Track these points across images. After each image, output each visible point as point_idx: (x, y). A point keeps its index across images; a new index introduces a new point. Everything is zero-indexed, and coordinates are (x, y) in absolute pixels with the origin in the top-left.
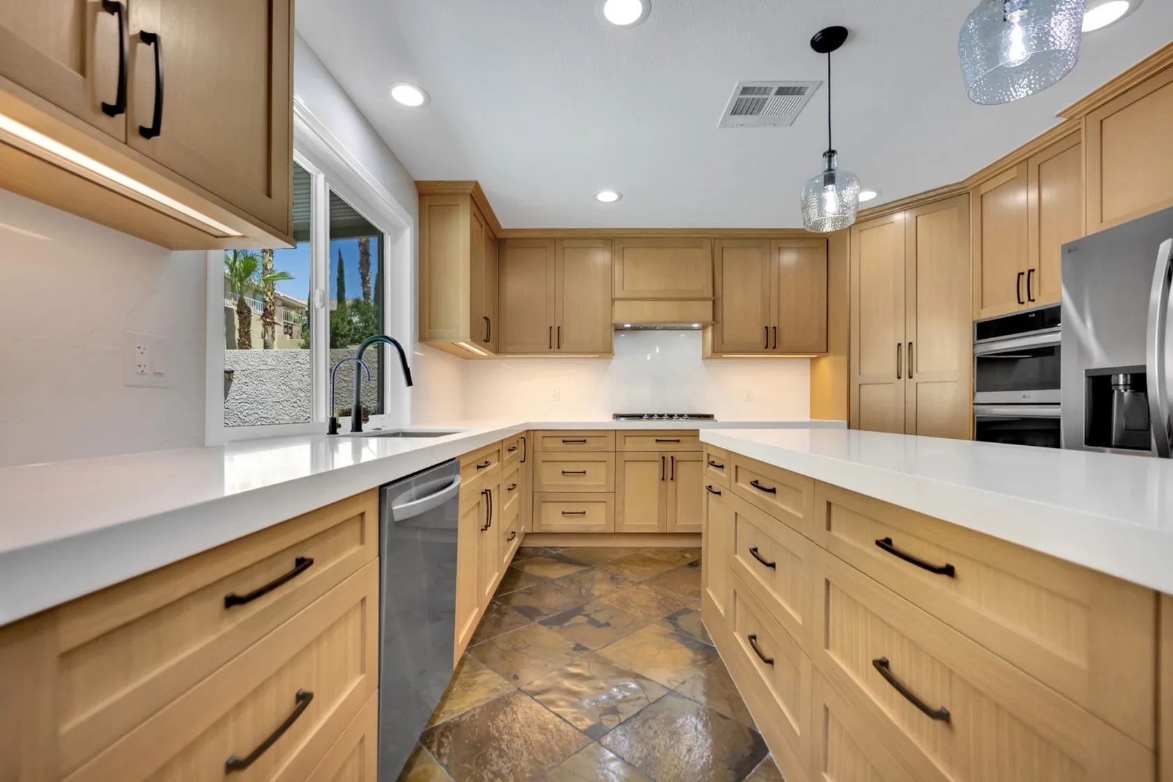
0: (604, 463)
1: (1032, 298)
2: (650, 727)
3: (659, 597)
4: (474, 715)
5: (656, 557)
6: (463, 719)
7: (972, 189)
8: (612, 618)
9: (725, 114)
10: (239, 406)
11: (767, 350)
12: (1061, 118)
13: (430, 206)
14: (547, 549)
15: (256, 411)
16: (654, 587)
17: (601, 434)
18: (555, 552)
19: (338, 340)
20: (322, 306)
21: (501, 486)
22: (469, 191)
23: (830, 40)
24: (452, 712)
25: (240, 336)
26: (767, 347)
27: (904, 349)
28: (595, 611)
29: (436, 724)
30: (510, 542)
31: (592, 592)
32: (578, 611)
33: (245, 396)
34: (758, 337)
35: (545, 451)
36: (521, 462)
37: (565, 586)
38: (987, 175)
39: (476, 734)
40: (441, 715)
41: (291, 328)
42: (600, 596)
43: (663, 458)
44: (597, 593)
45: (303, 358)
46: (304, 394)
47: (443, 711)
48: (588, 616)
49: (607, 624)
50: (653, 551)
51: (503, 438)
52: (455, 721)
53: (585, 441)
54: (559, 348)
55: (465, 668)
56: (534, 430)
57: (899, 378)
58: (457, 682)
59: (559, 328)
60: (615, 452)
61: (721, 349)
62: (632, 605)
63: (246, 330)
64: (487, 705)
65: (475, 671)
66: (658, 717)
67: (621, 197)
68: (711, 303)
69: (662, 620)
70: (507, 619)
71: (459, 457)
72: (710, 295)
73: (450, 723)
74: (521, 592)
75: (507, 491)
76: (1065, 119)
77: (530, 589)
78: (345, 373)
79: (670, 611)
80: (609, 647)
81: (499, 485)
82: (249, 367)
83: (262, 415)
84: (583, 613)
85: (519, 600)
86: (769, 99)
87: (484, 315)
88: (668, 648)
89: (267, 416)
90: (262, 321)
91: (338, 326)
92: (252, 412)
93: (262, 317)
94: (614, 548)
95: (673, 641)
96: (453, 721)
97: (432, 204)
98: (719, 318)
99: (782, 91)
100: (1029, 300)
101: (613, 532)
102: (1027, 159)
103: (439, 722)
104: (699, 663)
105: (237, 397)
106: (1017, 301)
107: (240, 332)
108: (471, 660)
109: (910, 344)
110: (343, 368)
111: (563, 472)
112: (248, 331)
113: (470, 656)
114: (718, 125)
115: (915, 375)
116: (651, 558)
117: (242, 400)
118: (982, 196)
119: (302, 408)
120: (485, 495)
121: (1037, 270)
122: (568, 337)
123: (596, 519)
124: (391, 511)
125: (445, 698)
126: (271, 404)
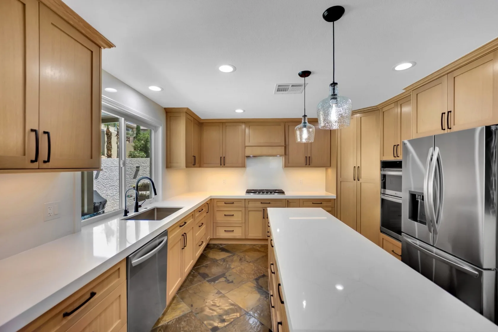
0: (241, 212)
1: (398, 156)
2: (234, 328)
3: (256, 269)
4: (173, 322)
5: (260, 250)
6: (169, 324)
7: (381, 108)
8: (234, 279)
9: (275, 91)
10: (103, 181)
11: (306, 166)
12: (404, 90)
13: (170, 116)
14: (219, 245)
15: (110, 183)
16: (255, 264)
17: (239, 200)
18: (221, 247)
19: (148, 144)
20: (124, 166)
21: (194, 228)
22: (185, 111)
23: (305, 74)
24: (166, 320)
25: (107, 144)
26: (306, 165)
27: (356, 168)
28: (229, 275)
29: (159, 326)
30: (200, 246)
31: (231, 266)
32: (223, 275)
33: (105, 177)
34: (303, 161)
35: (218, 207)
36: (207, 213)
37: (221, 263)
38: (385, 104)
39: (172, 330)
40: (161, 322)
41: (129, 138)
42: (233, 268)
43: (264, 210)
44: (232, 267)
45: (128, 162)
46: (129, 176)
47: (163, 320)
48: (226, 278)
49: (232, 282)
50: (260, 246)
51: (195, 209)
52: (166, 325)
53: (233, 203)
54: (224, 165)
55: (174, 302)
56: (213, 199)
57: (355, 180)
58: (170, 307)
59: (224, 157)
60: (245, 207)
61: (288, 165)
62: (244, 272)
63: (110, 141)
64: (179, 318)
65: (178, 303)
66: (239, 324)
67: (244, 111)
68: (284, 148)
69: (253, 280)
70: (196, 279)
71: (167, 229)
72: (283, 144)
73: (164, 325)
74: (203, 266)
75: (198, 227)
76: (405, 91)
77: (207, 264)
78: (145, 168)
79: (257, 276)
80: (230, 292)
81: (193, 228)
82: (107, 165)
83: (112, 184)
84: (225, 276)
85: (202, 271)
86: (290, 88)
87: (193, 155)
88: (251, 293)
89: (114, 185)
90: (116, 137)
91: (148, 138)
92: (108, 183)
93: (116, 135)
94: (245, 244)
95: (254, 290)
96: (165, 325)
97: (171, 116)
98: (287, 153)
99: (292, 86)
100: (397, 156)
101: (244, 238)
102: (397, 101)
103: (160, 325)
104: (261, 300)
105: (102, 177)
106: (393, 156)
107: (107, 142)
108: (177, 298)
109: (359, 167)
110: (144, 166)
111: (225, 215)
112: (111, 142)
113: (177, 296)
114: (274, 93)
115: (360, 179)
116: (258, 250)
117: (104, 178)
118: (383, 112)
119: (128, 182)
120: (183, 236)
121: (400, 145)
122: (227, 161)
123: (238, 233)
124: (131, 264)
125: (164, 314)
126: (116, 180)
